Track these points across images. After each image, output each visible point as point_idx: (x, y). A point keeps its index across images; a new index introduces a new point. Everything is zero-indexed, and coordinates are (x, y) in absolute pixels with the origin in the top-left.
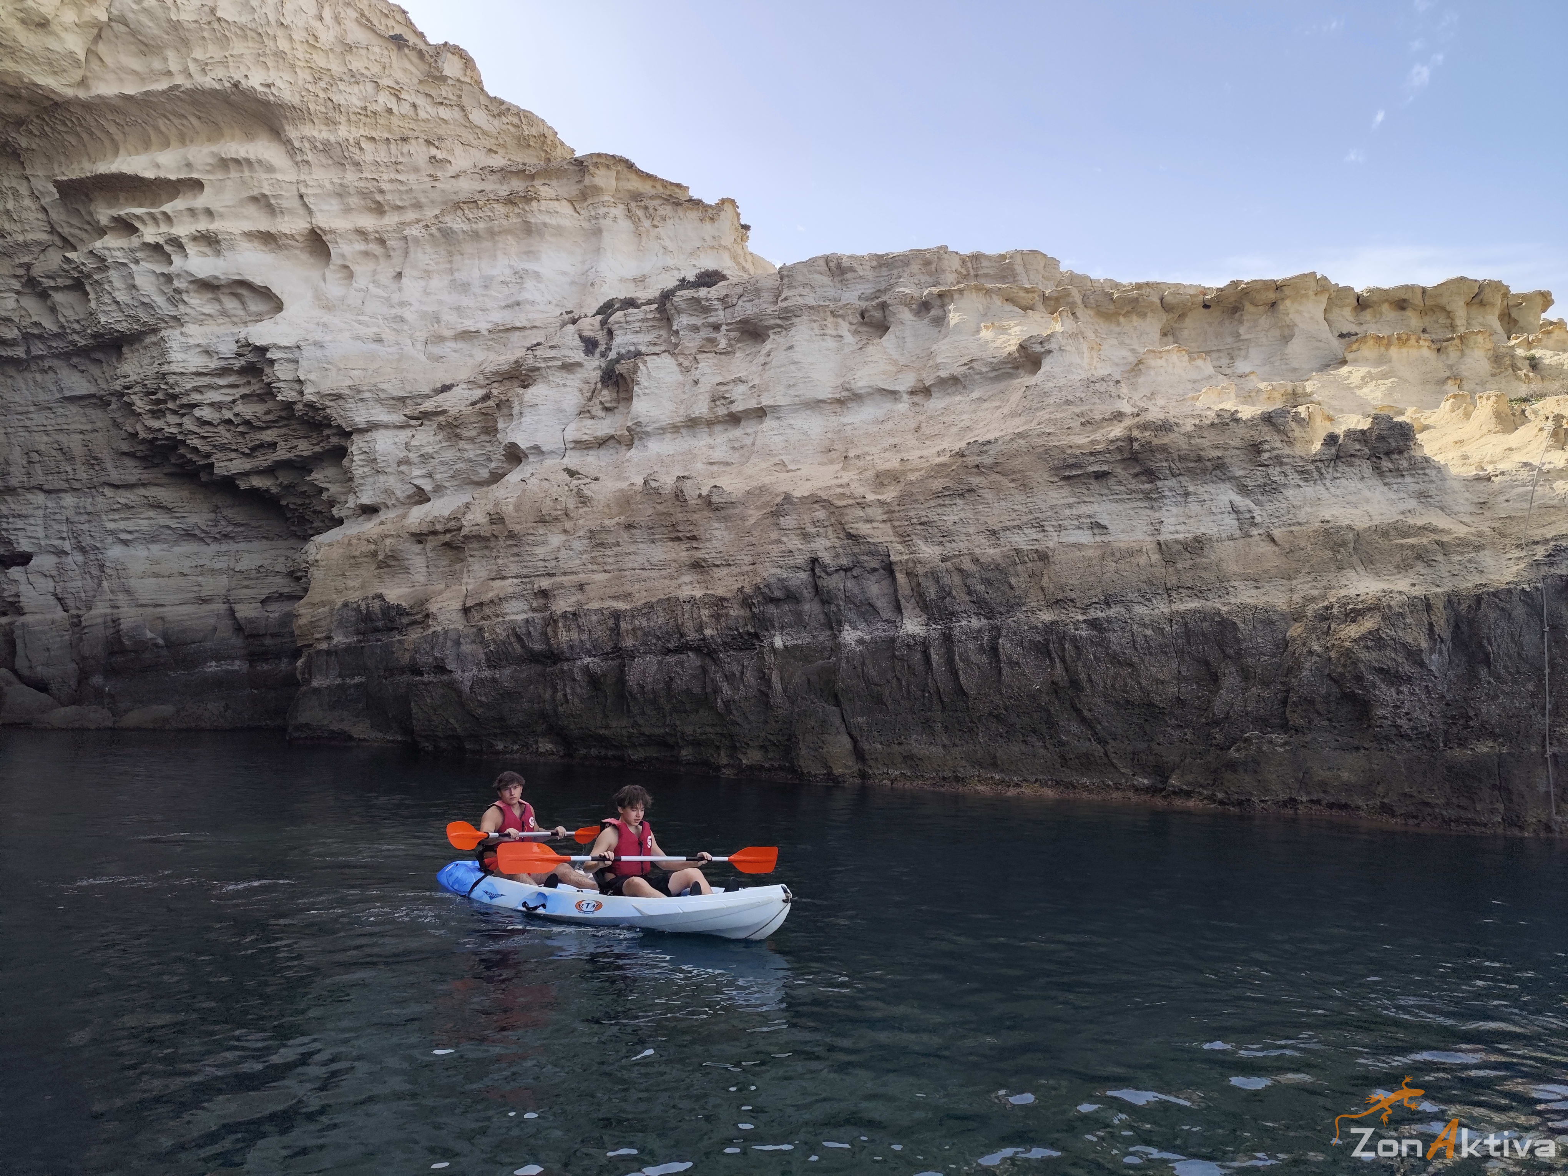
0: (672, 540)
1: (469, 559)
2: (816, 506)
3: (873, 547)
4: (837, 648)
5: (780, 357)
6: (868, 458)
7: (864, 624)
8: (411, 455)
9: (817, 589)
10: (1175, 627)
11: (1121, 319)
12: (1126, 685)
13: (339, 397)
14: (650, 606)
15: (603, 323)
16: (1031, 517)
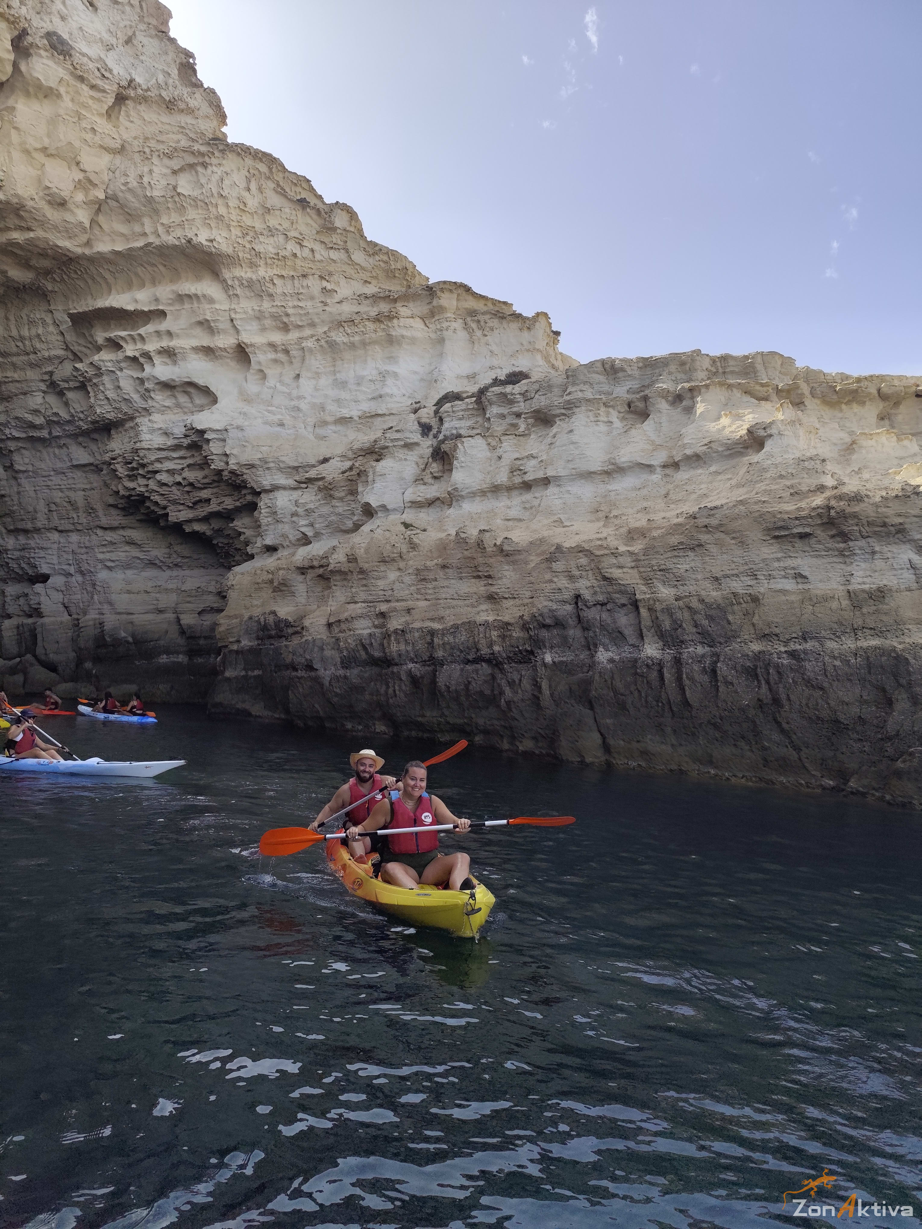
0: (475, 577)
1: (334, 587)
2: (580, 554)
3: (623, 588)
4: (592, 666)
5: (562, 439)
6: (624, 518)
7: (615, 647)
8: (299, 509)
9: (579, 619)
10: (859, 659)
11: (844, 406)
12: (817, 704)
13: (252, 466)
14: (456, 627)
15: (436, 412)
16: (746, 567)
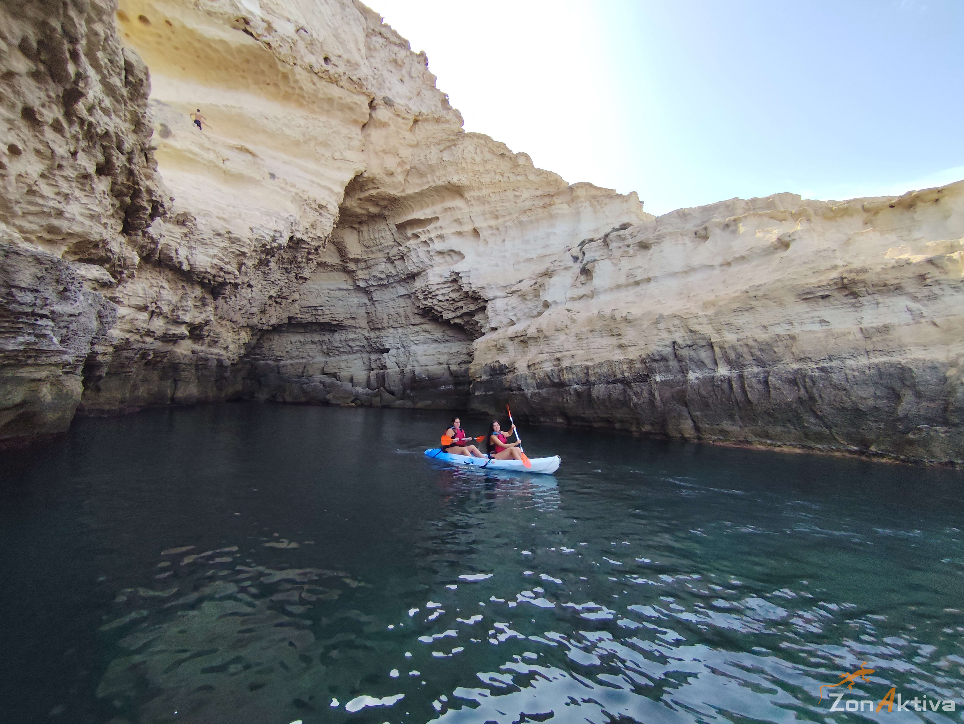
0: (610, 336)
1: (530, 346)
2: (675, 318)
3: (703, 336)
4: (686, 381)
5: (657, 255)
6: (699, 296)
7: (699, 370)
8: (508, 307)
9: (676, 355)
10: (872, 371)
11: (838, 219)
12: (842, 399)
13: (483, 288)
14: (601, 364)
15: (581, 249)
16: (785, 319)
